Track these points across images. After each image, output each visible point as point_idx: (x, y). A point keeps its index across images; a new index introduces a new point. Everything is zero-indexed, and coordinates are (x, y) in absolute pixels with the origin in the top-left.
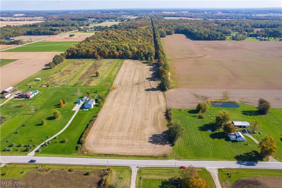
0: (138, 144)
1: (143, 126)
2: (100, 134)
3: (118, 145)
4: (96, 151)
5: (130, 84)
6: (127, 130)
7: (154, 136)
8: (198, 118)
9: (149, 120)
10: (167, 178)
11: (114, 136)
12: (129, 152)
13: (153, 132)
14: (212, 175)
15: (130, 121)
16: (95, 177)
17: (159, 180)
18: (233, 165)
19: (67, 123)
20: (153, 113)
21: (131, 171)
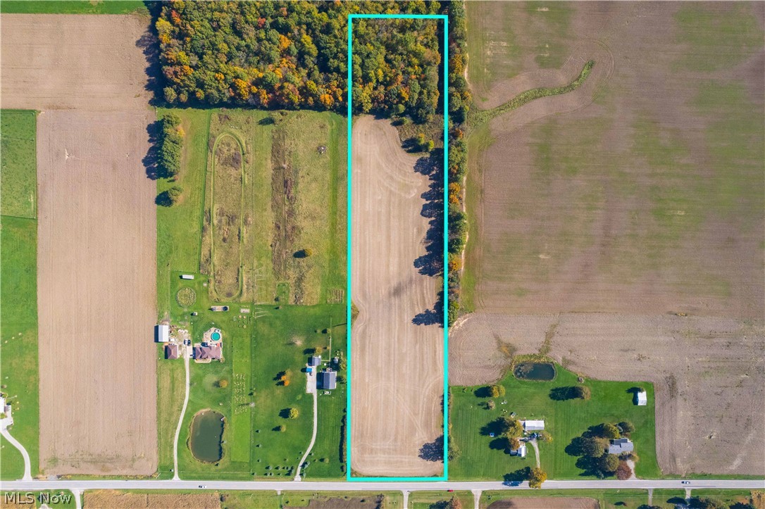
0: (407, 460)
1: (412, 430)
2: (362, 445)
3: (385, 463)
4: (364, 472)
5: (383, 291)
6: (392, 438)
7: (426, 446)
8: (485, 409)
9: (420, 415)
10: (435, 502)
11: (378, 447)
12: (399, 472)
13: (424, 439)
14: (475, 497)
15: (395, 418)
16: (371, 503)
17: (427, 504)
18: (498, 486)
19: (312, 424)
20: (425, 399)
21: (402, 495)
